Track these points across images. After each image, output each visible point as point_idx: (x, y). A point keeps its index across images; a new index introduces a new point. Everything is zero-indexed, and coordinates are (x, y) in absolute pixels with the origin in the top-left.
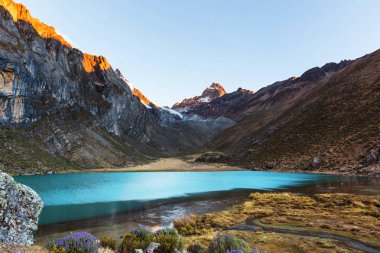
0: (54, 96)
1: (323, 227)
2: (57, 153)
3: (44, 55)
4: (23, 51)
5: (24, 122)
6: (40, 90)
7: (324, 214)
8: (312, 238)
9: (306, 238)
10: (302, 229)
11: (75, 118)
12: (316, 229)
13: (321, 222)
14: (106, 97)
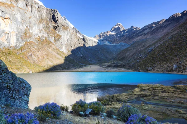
0: (31, 32)
1: (179, 103)
2: (34, 62)
3: (24, 10)
4: (14, 7)
5: (16, 46)
6: (23, 28)
7: (180, 96)
8: (173, 109)
9: (170, 108)
10: (168, 104)
11: (42, 44)
12: (176, 104)
13: (178, 100)
14: (59, 32)
